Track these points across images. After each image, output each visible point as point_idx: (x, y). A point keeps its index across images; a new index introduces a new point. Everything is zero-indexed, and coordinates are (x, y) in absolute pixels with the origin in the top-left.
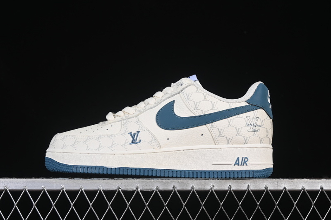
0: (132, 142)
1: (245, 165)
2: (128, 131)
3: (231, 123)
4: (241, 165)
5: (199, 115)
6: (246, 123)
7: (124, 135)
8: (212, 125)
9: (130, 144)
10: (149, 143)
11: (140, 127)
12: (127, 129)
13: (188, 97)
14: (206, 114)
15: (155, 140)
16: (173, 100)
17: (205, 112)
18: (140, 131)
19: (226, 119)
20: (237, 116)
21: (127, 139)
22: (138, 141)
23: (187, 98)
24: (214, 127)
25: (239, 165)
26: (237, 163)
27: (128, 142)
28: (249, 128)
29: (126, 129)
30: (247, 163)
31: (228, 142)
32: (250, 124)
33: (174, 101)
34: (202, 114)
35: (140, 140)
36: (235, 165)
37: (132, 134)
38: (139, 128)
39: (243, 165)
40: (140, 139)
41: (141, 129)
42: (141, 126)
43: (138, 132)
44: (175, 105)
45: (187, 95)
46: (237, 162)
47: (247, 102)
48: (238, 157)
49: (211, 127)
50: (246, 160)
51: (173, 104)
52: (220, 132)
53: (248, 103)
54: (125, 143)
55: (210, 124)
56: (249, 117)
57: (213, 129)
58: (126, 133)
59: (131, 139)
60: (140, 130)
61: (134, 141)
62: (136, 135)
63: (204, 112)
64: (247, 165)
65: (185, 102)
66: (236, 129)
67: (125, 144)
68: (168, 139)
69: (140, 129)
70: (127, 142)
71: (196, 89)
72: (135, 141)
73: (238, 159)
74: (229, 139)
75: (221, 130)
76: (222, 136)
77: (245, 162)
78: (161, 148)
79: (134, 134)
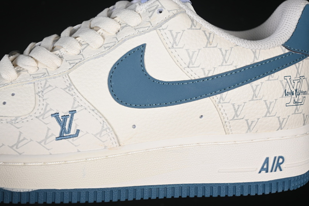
0: (61, 137)
1: (278, 169)
2: (51, 110)
3: (257, 93)
4: (271, 171)
5: (197, 78)
6: (283, 91)
7: (43, 118)
8: (221, 98)
9: (58, 139)
10: (95, 136)
11: (75, 101)
12: (47, 104)
13: (174, 40)
14: (210, 75)
15: (108, 130)
16: (143, 43)
17: (209, 71)
18: (77, 110)
19: (248, 85)
20: (268, 76)
21: (49, 129)
22: (73, 132)
23: (172, 42)
24: (226, 101)
25: (267, 171)
26: (264, 169)
27: (52, 135)
28: (288, 99)
29: (45, 104)
30: (281, 165)
31: (249, 129)
32: (290, 91)
33: (144, 46)
34: (202, 76)
35: (78, 131)
36: (260, 172)
37: (60, 117)
38: (74, 104)
39: (275, 171)
40: (78, 129)
41: (78, 106)
42: (78, 99)
43: (73, 112)
44: (146, 53)
45: (172, 35)
46: (265, 167)
47: (285, 45)
48: (267, 156)
49: (220, 102)
50: (281, 160)
51: (143, 51)
52: (236, 111)
53: (286, 48)
54: (47, 137)
55: (218, 96)
56: (288, 78)
57: (223, 105)
58: (46, 115)
59: (59, 128)
60: (76, 108)
61: (64, 133)
62: (68, 119)
63: (207, 72)
64: (281, 170)
65: (170, 50)
66: (266, 104)
67: (45, 140)
68: (134, 126)
69: (76, 104)
70: (50, 134)
71: (190, 23)
72: (66, 133)
73: (267, 161)
74: (252, 124)
75: (239, 106)
76: (239, 117)
77: (279, 165)
78: (120, 145)
79: (65, 117)
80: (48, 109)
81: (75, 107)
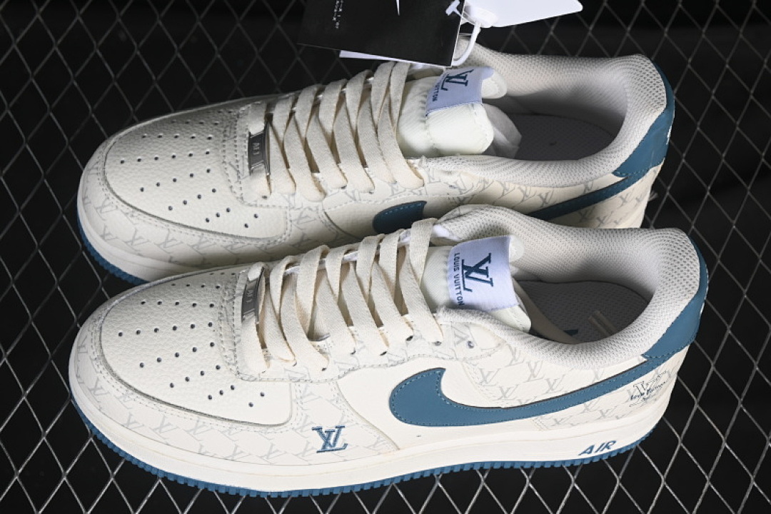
0: (324, 450)
2: (312, 423)
6: (629, 397)
7: (301, 431)
9: (319, 452)
10: (368, 448)
11: (343, 415)
12: (307, 416)
15: (384, 442)
18: (346, 425)
21: (308, 443)
22: (339, 445)
27: (313, 448)
29: (304, 415)
30: (611, 446)
32: (639, 394)
33: (443, 370)
35: (346, 445)
36: (580, 454)
37: (324, 431)
38: (342, 418)
40: (346, 442)
41: (348, 421)
42: (347, 413)
43: (340, 428)
46: (588, 451)
52: (558, 422)
53: (645, 357)
54: (306, 450)
56: (639, 384)
58: (305, 428)
59: (322, 442)
60: (345, 423)
61: (327, 447)
62: (334, 435)
67: (303, 453)
68: (419, 436)
69: (345, 420)
70: (309, 447)
72: (330, 447)
73: (592, 447)
77: (607, 447)
78: (399, 449)
79: (330, 432)
80: (308, 422)
81: (343, 421)
